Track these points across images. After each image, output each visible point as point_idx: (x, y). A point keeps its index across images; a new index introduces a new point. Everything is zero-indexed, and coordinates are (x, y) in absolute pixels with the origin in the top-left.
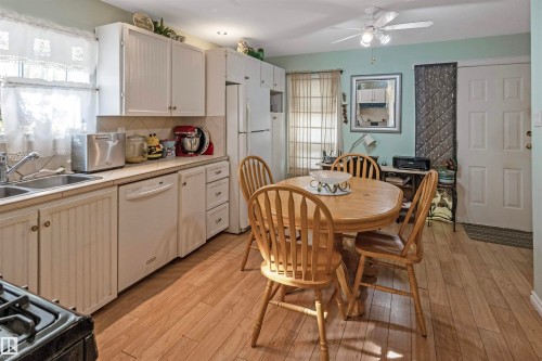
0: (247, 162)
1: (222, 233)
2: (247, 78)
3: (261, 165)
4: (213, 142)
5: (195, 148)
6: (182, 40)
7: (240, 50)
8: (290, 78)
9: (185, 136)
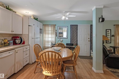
0: (35, 46)
1: (28, 64)
2: (34, 25)
3: (39, 46)
4: (25, 41)
5: (19, 42)
6: (15, 13)
7: (32, 17)
8: (44, 26)
9: (16, 39)
